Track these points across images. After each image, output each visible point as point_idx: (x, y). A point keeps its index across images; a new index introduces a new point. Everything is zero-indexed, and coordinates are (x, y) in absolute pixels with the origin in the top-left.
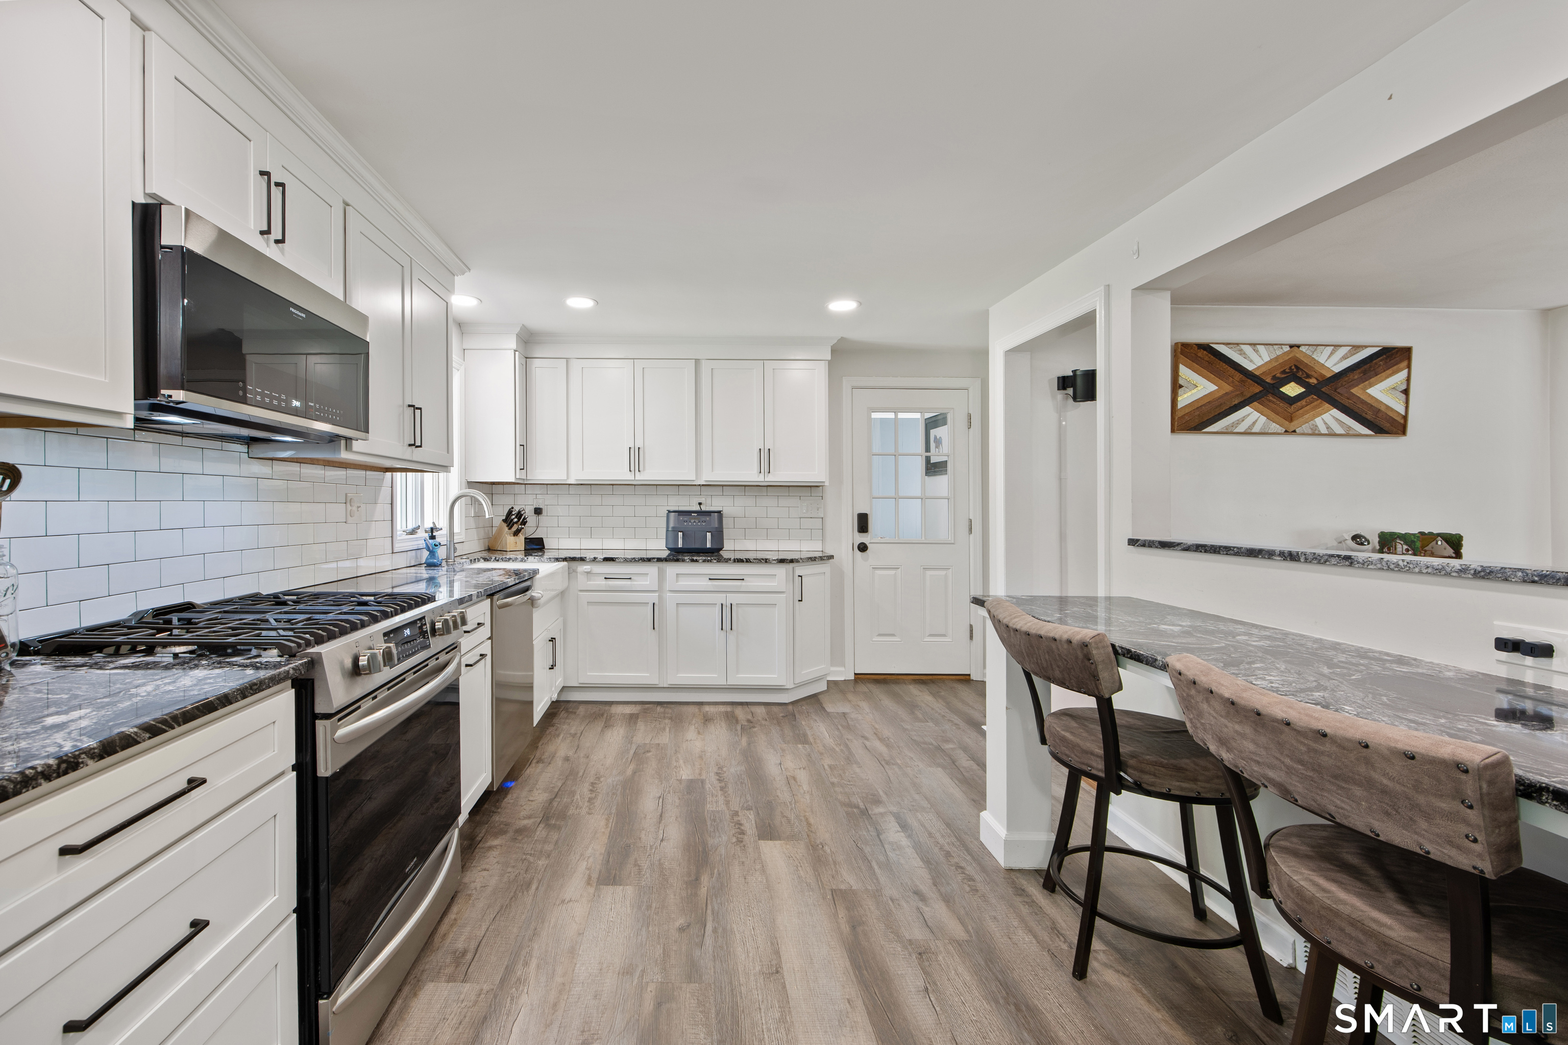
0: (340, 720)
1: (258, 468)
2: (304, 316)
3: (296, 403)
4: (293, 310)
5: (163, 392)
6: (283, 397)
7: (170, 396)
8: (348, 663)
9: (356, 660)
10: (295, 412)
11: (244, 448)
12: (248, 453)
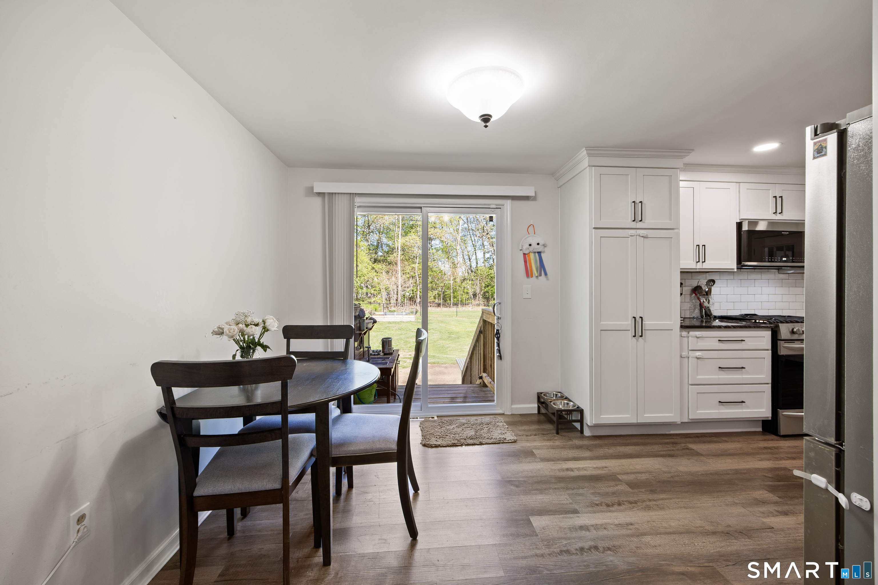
0: (785, 342)
1: (782, 276)
2: (788, 233)
3: (784, 259)
4: (783, 233)
5: (743, 263)
6: (779, 258)
7: (744, 264)
8: (791, 329)
9: (793, 329)
10: (785, 261)
11: (777, 271)
12: (778, 272)
